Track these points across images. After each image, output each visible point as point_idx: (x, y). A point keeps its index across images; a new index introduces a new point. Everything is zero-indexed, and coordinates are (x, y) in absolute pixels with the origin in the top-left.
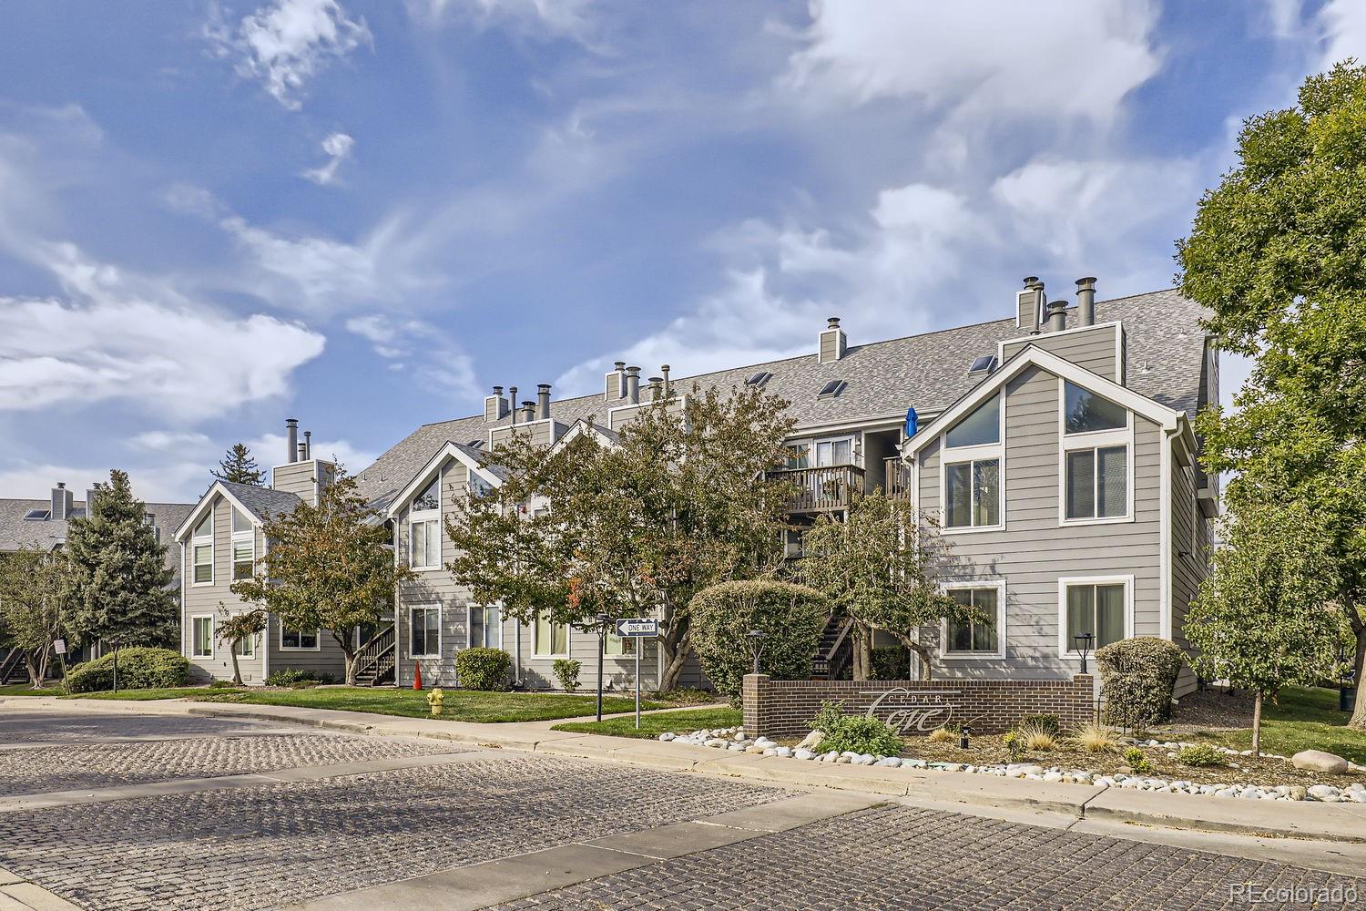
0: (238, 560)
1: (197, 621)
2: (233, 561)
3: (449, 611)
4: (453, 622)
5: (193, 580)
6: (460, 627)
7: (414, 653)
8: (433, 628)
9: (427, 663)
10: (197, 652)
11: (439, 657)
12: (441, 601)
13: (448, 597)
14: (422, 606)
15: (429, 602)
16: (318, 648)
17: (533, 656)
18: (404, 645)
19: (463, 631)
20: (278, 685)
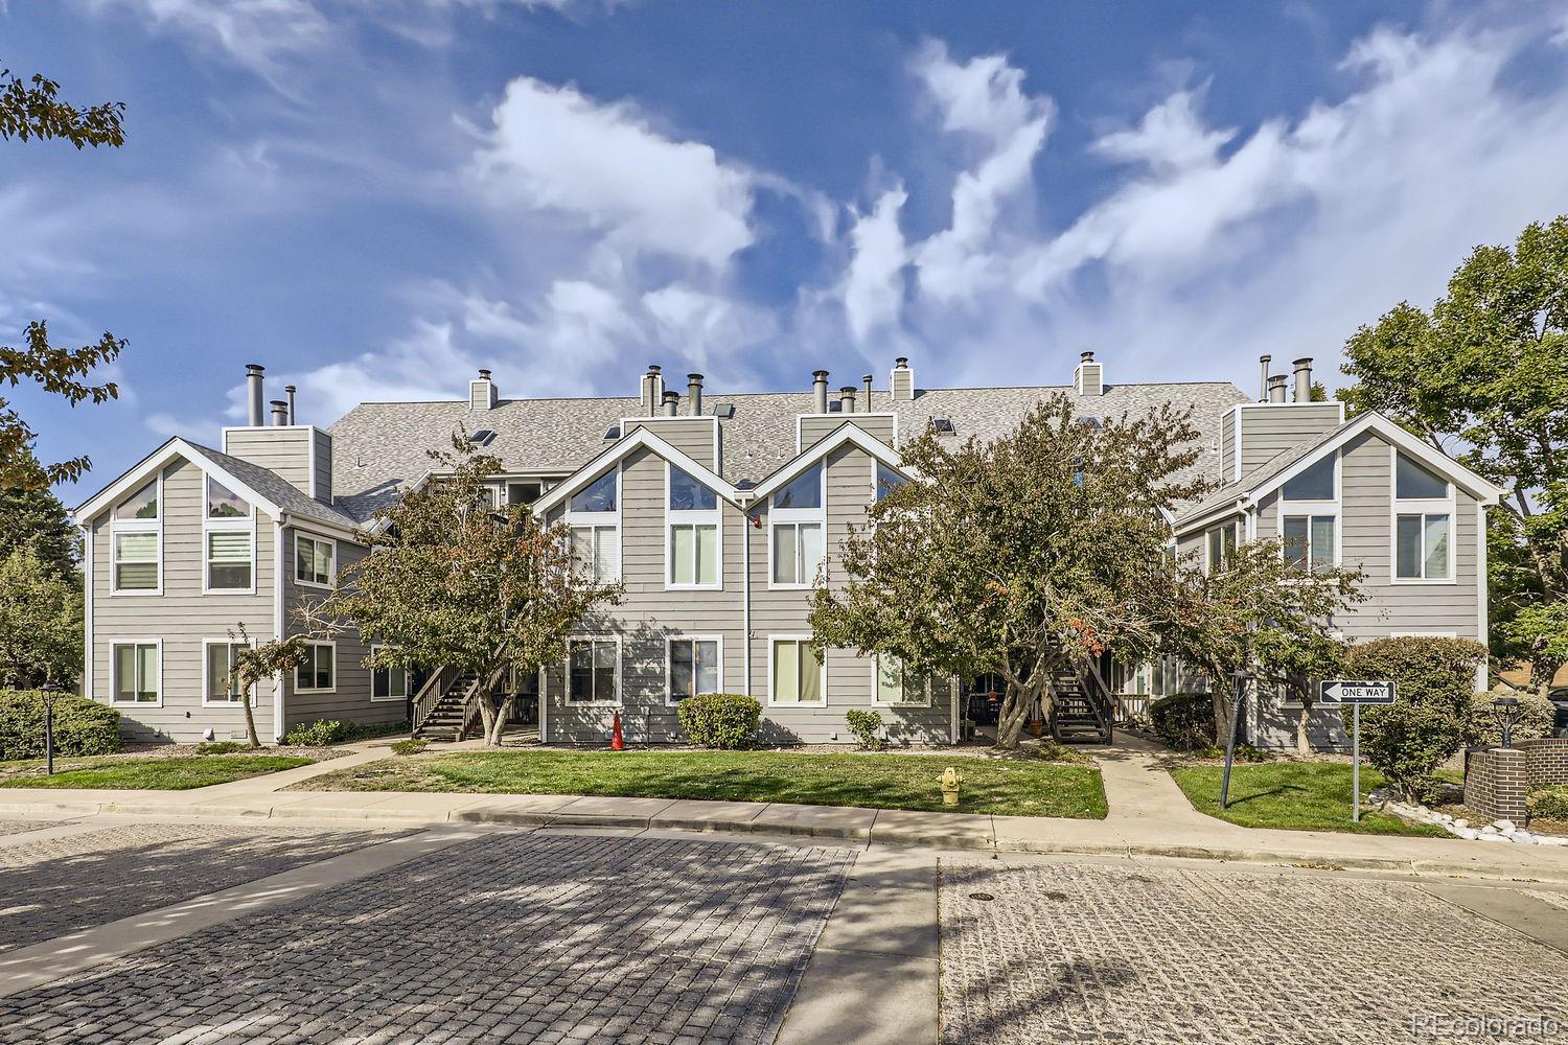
0: (214, 560)
1: (120, 650)
2: (205, 561)
3: (634, 645)
4: (640, 658)
5: (112, 584)
6: (652, 665)
7: (573, 698)
8: (606, 665)
9: (595, 711)
10: (121, 695)
11: (618, 704)
12: (621, 632)
13: (632, 627)
14: (588, 637)
15: (599, 632)
16: (334, 689)
17: (771, 703)
18: (555, 688)
19: (658, 670)
20: (307, 744)
